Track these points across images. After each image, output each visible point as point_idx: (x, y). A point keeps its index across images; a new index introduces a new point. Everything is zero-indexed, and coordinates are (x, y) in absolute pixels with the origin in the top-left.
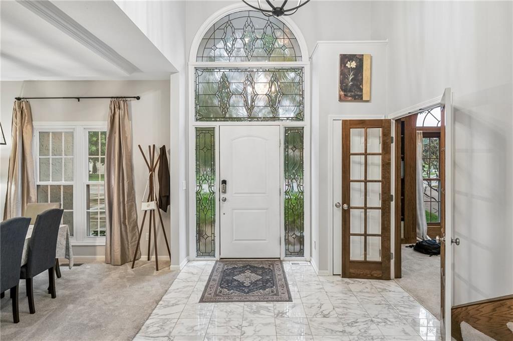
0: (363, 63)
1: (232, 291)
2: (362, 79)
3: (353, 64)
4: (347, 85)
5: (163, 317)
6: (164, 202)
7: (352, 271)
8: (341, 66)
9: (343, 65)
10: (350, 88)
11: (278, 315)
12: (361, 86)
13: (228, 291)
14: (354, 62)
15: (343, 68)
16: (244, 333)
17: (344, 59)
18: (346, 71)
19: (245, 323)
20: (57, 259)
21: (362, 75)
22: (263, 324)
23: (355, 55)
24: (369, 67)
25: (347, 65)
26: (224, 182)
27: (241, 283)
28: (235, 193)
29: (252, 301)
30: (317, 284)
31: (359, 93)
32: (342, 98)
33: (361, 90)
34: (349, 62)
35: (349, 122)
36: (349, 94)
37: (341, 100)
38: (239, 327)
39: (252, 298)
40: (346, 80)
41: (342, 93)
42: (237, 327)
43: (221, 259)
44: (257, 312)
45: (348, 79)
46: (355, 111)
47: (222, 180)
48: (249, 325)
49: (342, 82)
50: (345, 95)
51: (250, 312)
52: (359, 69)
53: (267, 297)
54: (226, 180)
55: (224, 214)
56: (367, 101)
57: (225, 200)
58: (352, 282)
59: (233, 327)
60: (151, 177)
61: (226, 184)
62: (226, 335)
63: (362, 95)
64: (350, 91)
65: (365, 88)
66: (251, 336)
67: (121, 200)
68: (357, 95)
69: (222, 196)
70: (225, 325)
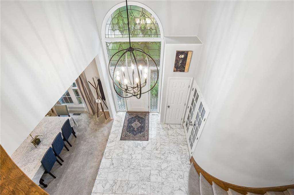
0: (187, 56)
2: (186, 63)
3: (183, 56)
4: (178, 66)
5: (110, 148)
6: (103, 98)
9: (177, 57)
10: (179, 67)
11: (143, 148)
12: (185, 66)
13: (129, 134)
14: (183, 55)
15: (177, 58)
16: (132, 158)
17: (179, 53)
18: (178, 59)
20: (72, 127)
21: (186, 61)
22: (138, 153)
23: (184, 52)
24: (190, 57)
25: (179, 57)
29: (136, 140)
30: (158, 130)
31: (183, 69)
32: (175, 71)
33: (184, 68)
34: (180, 55)
36: (178, 70)
37: (174, 71)
38: (131, 154)
39: (136, 138)
40: (178, 63)
41: (175, 69)
43: (128, 111)
44: (137, 147)
45: (179, 63)
48: (134, 154)
49: (175, 64)
50: (176, 70)
51: (135, 147)
52: (185, 59)
53: (141, 138)
55: (127, 99)
56: (186, 72)
57: (127, 95)
59: (129, 154)
60: (97, 91)
62: (127, 158)
63: (184, 70)
64: (179, 68)
65: (186, 67)
67: (87, 96)
68: (182, 70)
70: (127, 153)
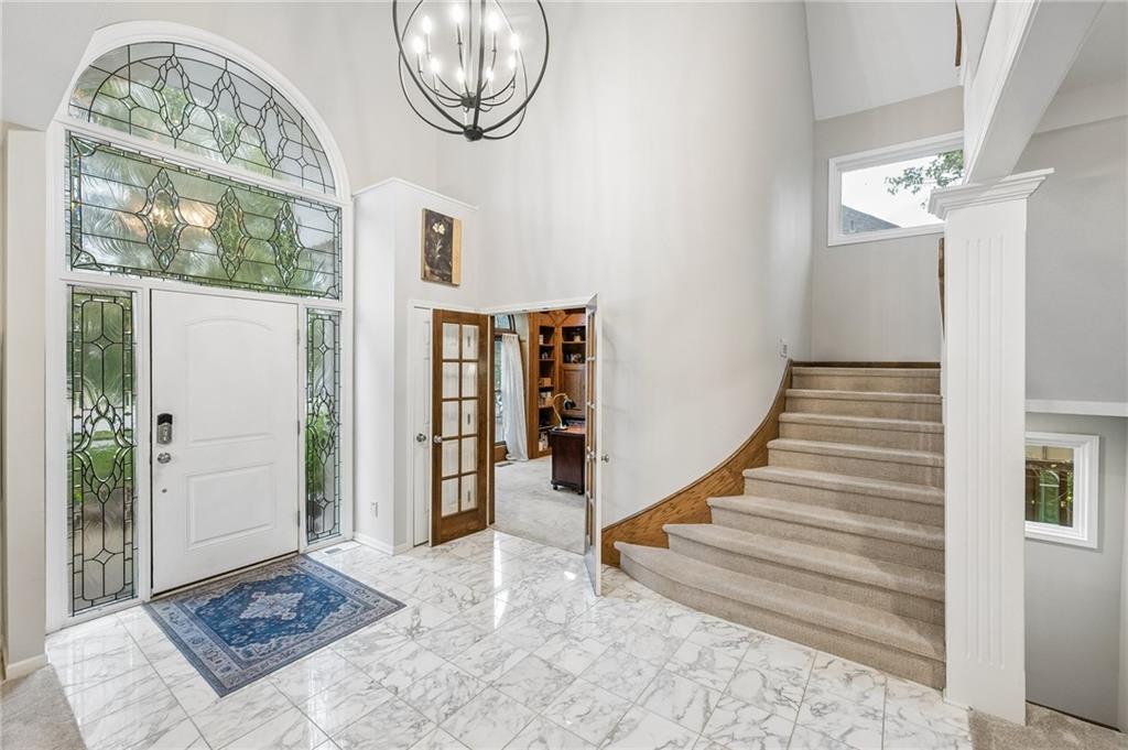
0: (452, 230)
1: (273, 641)
2: (451, 252)
3: (441, 229)
4: (433, 257)
7: (444, 532)
8: (426, 227)
9: (428, 227)
10: (437, 263)
11: (410, 634)
12: (450, 264)
13: (266, 646)
14: (442, 226)
15: (428, 231)
16: (397, 689)
17: (430, 217)
18: (432, 236)
19: (378, 676)
21: (451, 247)
22: (407, 659)
23: (443, 216)
24: (459, 238)
25: (433, 228)
26: (166, 419)
27: (271, 620)
28: (195, 441)
29: (339, 637)
30: (409, 567)
31: (447, 273)
32: (428, 275)
33: (450, 269)
34: (435, 224)
35: (441, 314)
36: (436, 272)
37: (426, 278)
38: (375, 686)
39: (334, 632)
40: (433, 250)
41: (428, 268)
42: (371, 688)
43: (155, 595)
44: (372, 649)
45: (435, 250)
46: (444, 297)
47: (159, 413)
48: (388, 673)
49: (427, 251)
50: (432, 272)
51: (360, 655)
52: (448, 238)
53: (358, 618)
54: (170, 413)
55: (164, 491)
56: (456, 285)
57: (165, 459)
58: (448, 547)
59: (363, 692)
61: (171, 423)
63: (451, 276)
64: (438, 268)
65: (455, 268)
66: (413, 685)
68: (446, 275)
69: (159, 450)
70: (342, 698)
